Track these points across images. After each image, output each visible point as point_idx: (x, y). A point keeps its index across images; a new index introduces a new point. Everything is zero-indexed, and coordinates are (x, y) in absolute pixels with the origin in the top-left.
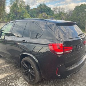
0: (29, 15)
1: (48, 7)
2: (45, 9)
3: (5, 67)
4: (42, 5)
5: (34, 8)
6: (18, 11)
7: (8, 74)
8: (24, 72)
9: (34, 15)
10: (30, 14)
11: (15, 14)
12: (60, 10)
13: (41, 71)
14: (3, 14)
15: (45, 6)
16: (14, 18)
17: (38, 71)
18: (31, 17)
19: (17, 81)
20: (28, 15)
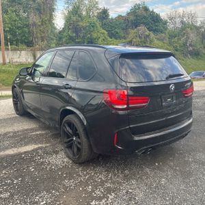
0: (106, 33)
1: (153, 12)
2: (145, 17)
3: (37, 134)
4: (139, 8)
5: (120, 17)
6: (81, 24)
7: (40, 145)
8: (66, 143)
9: (117, 33)
10: (107, 31)
11: (73, 32)
12: (185, 19)
13: (91, 139)
14: (49, 31)
15: (146, 9)
16: (72, 41)
17: (86, 139)
18: (111, 38)
19: (54, 156)
20: (103, 33)
